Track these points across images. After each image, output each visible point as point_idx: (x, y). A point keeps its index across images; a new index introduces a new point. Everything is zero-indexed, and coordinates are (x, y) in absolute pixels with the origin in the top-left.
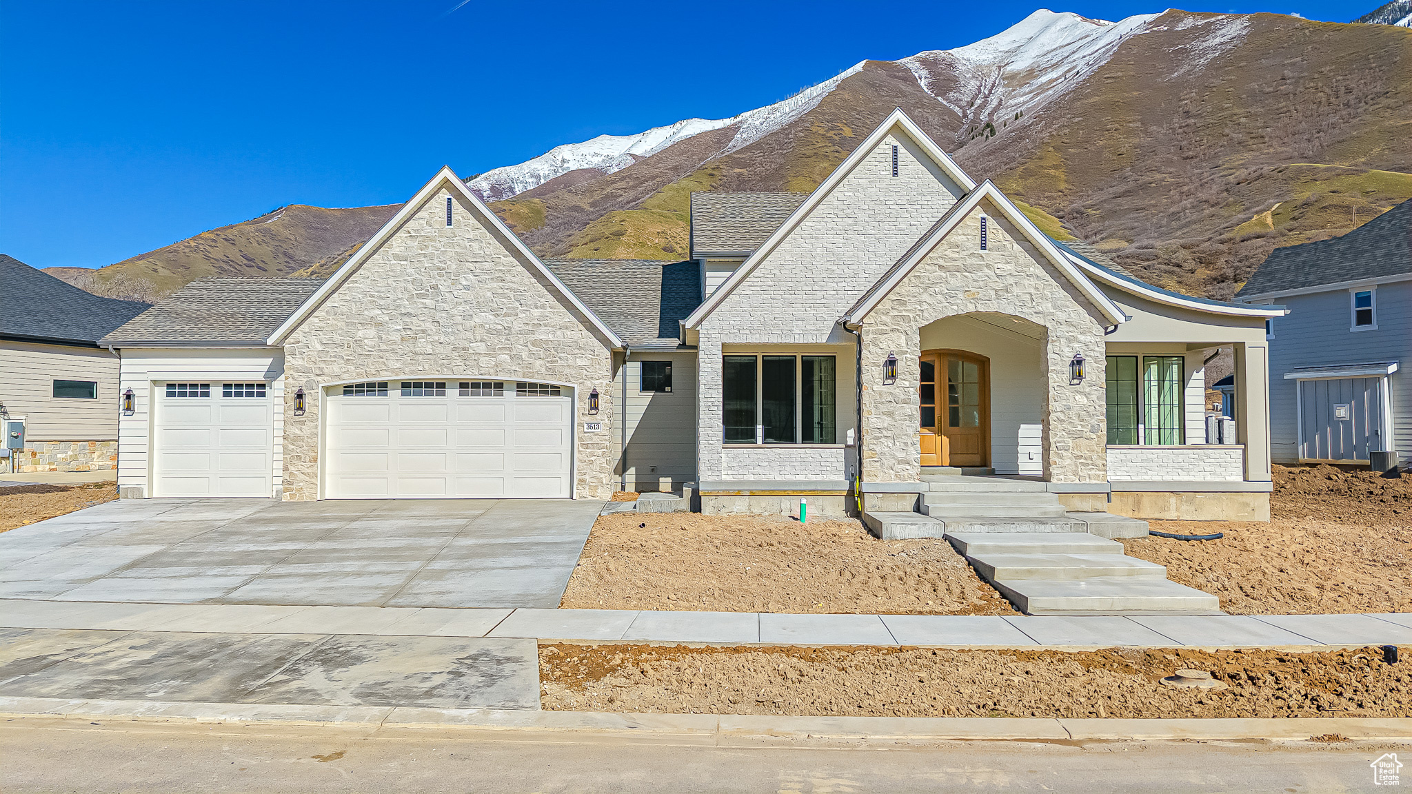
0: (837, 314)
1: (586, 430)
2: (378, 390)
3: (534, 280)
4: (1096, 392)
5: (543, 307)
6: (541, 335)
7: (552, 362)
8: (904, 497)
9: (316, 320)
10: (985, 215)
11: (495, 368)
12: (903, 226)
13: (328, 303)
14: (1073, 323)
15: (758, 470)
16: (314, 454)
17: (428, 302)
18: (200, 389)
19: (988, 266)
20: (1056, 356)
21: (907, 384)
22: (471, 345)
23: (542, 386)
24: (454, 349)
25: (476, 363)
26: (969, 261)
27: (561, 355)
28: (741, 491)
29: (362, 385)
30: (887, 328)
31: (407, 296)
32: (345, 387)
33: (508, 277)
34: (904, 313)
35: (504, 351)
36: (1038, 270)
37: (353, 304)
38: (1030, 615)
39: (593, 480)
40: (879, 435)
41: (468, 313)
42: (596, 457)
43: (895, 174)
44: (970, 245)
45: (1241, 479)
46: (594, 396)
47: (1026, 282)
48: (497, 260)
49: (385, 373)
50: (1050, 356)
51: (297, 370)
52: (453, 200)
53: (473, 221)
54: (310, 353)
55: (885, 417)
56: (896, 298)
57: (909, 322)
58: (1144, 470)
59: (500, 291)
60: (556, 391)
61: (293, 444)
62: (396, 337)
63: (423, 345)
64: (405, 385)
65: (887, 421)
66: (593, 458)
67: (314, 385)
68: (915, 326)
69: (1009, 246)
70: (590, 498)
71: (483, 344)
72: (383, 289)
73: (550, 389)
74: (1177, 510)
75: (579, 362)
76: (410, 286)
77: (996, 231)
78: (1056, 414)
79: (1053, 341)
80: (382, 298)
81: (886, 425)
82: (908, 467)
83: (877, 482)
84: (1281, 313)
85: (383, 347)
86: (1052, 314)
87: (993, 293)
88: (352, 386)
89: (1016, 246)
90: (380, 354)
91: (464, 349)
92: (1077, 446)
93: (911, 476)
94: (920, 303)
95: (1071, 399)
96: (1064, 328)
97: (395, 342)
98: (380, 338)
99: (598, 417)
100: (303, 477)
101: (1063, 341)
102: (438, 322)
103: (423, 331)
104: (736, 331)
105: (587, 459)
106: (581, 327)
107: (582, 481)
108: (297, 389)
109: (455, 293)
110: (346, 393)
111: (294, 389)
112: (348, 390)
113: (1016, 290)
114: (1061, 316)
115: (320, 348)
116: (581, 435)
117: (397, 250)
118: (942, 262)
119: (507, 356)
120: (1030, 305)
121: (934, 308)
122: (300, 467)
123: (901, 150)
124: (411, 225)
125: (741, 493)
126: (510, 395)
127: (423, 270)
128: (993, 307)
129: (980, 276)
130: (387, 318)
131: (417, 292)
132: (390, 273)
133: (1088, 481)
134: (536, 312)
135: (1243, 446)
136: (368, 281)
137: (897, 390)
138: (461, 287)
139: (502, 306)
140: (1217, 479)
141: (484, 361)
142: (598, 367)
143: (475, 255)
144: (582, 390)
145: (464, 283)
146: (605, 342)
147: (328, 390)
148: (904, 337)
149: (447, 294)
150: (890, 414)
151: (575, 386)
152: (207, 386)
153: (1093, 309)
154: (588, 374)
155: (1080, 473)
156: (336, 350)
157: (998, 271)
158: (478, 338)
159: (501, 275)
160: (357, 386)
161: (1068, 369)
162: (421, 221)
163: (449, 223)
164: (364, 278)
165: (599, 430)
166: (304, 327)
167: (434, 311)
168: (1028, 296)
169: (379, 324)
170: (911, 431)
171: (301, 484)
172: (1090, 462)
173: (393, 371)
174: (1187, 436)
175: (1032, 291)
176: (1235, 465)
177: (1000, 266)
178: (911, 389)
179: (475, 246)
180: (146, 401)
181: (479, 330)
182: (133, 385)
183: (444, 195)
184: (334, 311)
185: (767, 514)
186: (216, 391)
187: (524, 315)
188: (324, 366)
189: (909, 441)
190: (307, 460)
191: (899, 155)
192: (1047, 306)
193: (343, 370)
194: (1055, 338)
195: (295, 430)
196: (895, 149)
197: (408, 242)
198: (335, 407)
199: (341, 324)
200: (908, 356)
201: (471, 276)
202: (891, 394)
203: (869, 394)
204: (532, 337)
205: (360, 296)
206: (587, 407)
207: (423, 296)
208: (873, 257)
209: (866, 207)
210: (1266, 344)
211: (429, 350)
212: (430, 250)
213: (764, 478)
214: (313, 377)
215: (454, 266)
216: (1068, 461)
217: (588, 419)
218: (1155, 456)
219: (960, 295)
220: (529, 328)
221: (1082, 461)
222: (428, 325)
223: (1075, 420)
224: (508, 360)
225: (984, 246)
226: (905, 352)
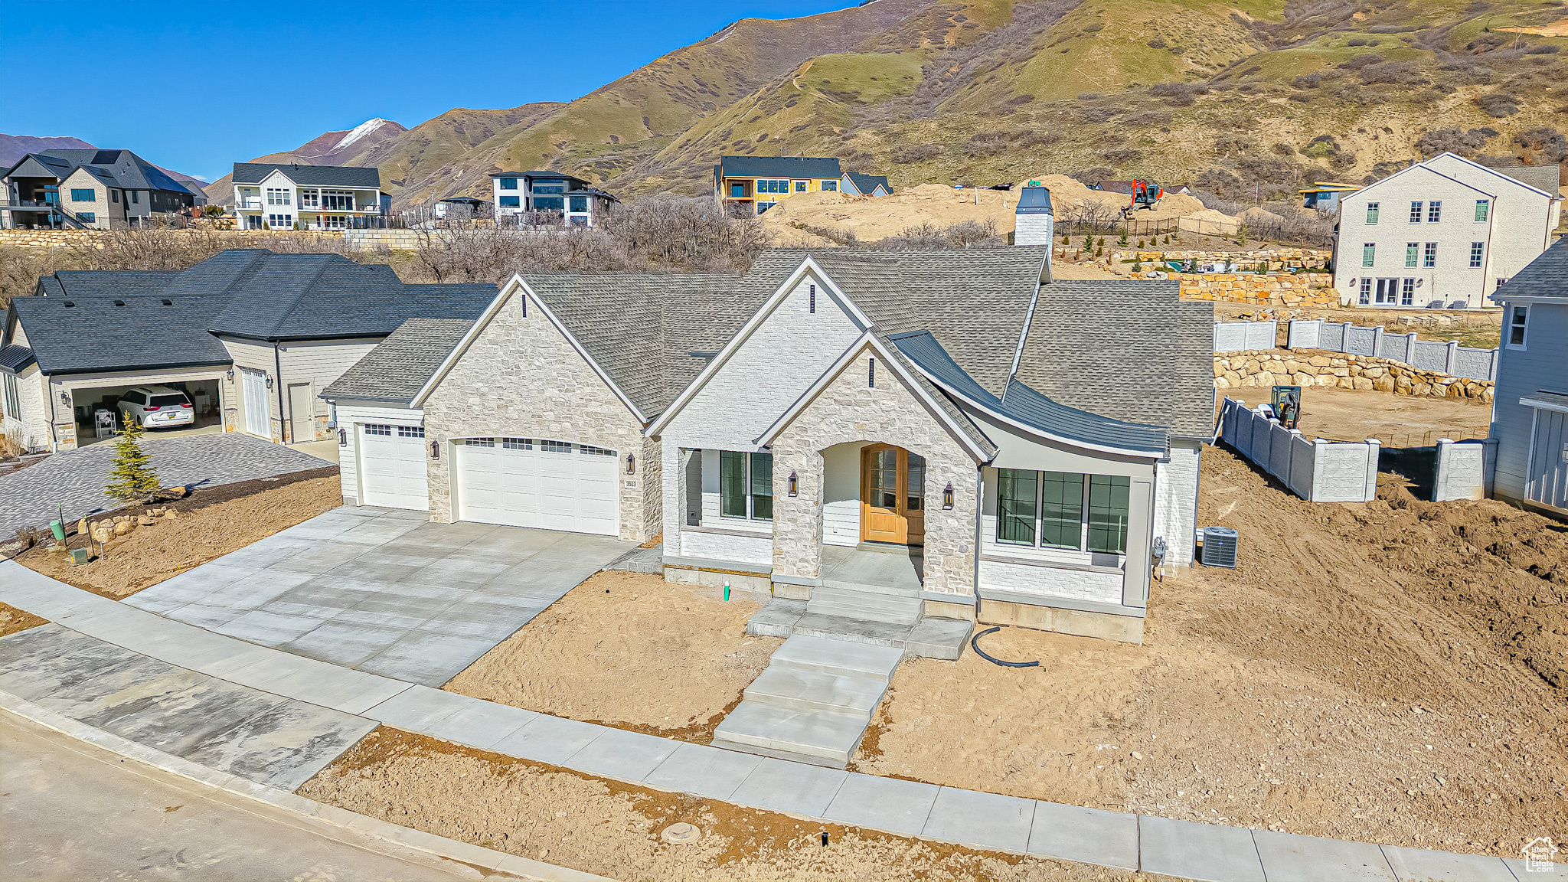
1: (626, 486)
2: (489, 443)
4: (966, 518)
5: (592, 385)
6: (593, 408)
7: (601, 430)
8: (804, 589)
9: (442, 389)
10: (873, 357)
11: (561, 433)
13: (448, 377)
14: (948, 456)
16: (447, 489)
17: (513, 378)
18: (385, 429)
19: (874, 402)
20: (931, 483)
21: (807, 497)
22: (544, 413)
23: (596, 448)
24: (533, 416)
25: (547, 428)
26: (859, 397)
27: (607, 425)
28: (694, 566)
29: (477, 439)
30: (791, 450)
31: (499, 373)
32: (465, 440)
33: (568, 361)
34: (806, 438)
35: (566, 420)
37: (464, 378)
39: (633, 526)
40: (784, 537)
41: (541, 388)
42: (634, 508)
43: (813, 311)
44: (859, 383)
45: (1119, 602)
46: (631, 460)
47: (907, 417)
48: (559, 346)
50: (927, 483)
51: (433, 427)
52: (526, 297)
53: (541, 317)
54: (439, 414)
55: (788, 523)
56: (798, 425)
57: (809, 446)
59: (562, 372)
60: (608, 453)
61: (434, 481)
62: (494, 405)
63: (512, 412)
64: (505, 440)
65: (790, 526)
66: (631, 509)
67: (444, 438)
68: (814, 449)
69: (893, 385)
70: (631, 540)
72: (483, 367)
74: (1053, 623)
75: (620, 432)
76: (500, 365)
77: (882, 374)
78: (930, 534)
79: (930, 471)
80: (484, 374)
81: (789, 530)
82: (807, 565)
83: (783, 574)
85: (486, 412)
86: (929, 446)
87: (879, 425)
88: (470, 440)
89: (899, 385)
90: (485, 417)
91: (540, 416)
92: (947, 562)
93: (809, 573)
94: (819, 431)
95: (944, 522)
96: (940, 459)
97: (493, 409)
98: (483, 405)
99: (635, 476)
100: (441, 505)
101: (938, 471)
102: (521, 395)
103: (512, 401)
104: (688, 438)
105: (628, 509)
107: (625, 526)
108: (433, 441)
109: (531, 372)
110: (467, 444)
111: (431, 440)
112: (467, 442)
113: (898, 424)
114: (937, 449)
115: (445, 410)
116: (624, 490)
117: (490, 337)
118: (837, 397)
119: (568, 424)
120: (910, 438)
121: (829, 434)
122: (439, 497)
123: (816, 289)
124: (498, 316)
125: (694, 568)
126: (576, 452)
127: (509, 353)
128: (878, 437)
129: (868, 410)
130: (487, 390)
131: (506, 370)
132: (487, 355)
133: (955, 593)
134: (588, 390)
135: (1123, 573)
136: (473, 360)
137: (800, 502)
138: (535, 367)
139: (564, 384)
142: (634, 436)
143: (543, 342)
144: (623, 454)
145: (538, 364)
147: (455, 442)
148: (805, 459)
149: (526, 372)
150: (793, 521)
151: (617, 450)
152: (389, 427)
154: (626, 441)
155: (947, 586)
156: (456, 412)
157: (883, 407)
158: (549, 408)
159: (562, 358)
160: (473, 440)
161: (941, 495)
162: (505, 313)
163: (525, 316)
164: (471, 358)
165: (636, 487)
166: (435, 394)
167: (518, 385)
168: (909, 429)
169: (482, 394)
170: (810, 537)
171: (441, 510)
172: (958, 577)
173: (493, 430)
175: (913, 426)
176: (1114, 589)
177: (885, 402)
178: (811, 502)
179: (544, 334)
180: (352, 437)
181: (549, 402)
182: (344, 425)
183: (520, 293)
184: (452, 383)
185: (712, 586)
186: (395, 431)
187: (580, 392)
188: (449, 424)
189: (808, 545)
190: (443, 493)
191: (815, 292)
192: (925, 440)
193: (462, 428)
194: (931, 468)
195: (434, 471)
196: (812, 288)
197: (498, 330)
198: (461, 455)
199: (458, 393)
200: (807, 474)
201: (541, 359)
202: (794, 505)
203: (777, 503)
204: (585, 410)
205: (468, 372)
206: (627, 467)
207: (509, 374)
209: (789, 339)
211: (517, 417)
212: (513, 337)
214: (443, 432)
215: (529, 351)
216: (938, 575)
217: (627, 477)
219: (851, 426)
220: (584, 402)
221: (952, 575)
222: (514, 396)
223: (947, 541)
224: (570, 427)
225: (871, 385)
226: (806, 471)
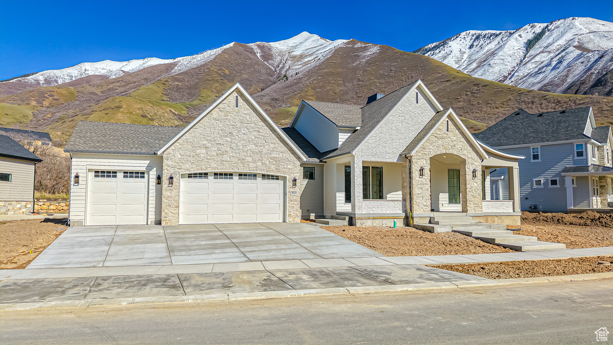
0: (400, 152)
1: (291, 194)
2: (204, 176)
3: (271, 133)
4: (479, 182)
5: (275, 144)
6: (274, 155)
7: (278, 166)
8: (426, 218)
9: (178, 144)
10: (448, 120)
11: (256, 168)
12: (419, 121)
13: (184, 137)
14: (473, 158)
15: (374, 209)
16: (177, 204)
17: (228, 139)
18: (112, 174)
19: (449, 137)
21: (426, 178)
22: (246, 158)
23: (272, 176)
24: (239, 159)
25: (248, 165)
26: (444, 135)
28: (370, 217)
29: (196, 174)
30: (420, 157)
31: (219, 136)
32: (188, 175)
33: (261, 131)
34: (425, 152)
35: (259, 161)
36: (463, 140)
37: (195, 138)
38: (523, 252)
39: (294, 214)
40: (418, 196)
41: (244, 144)
42: (295, 205)
43: (417, 103)
44: (444, 129)
45: (512, 211)
46: (295, 180)
47: (460, 144)
48: (257, 123)
49: (210, 169)
50: (467, 169)
51: (169, 166)
52: (239, 97)
53: (247, 106)
54: (175, 159)
55: (420, 190)
56: (422, 147)
57: (427, 156)
58: (487, 209)
59: (258, 136)
60: (277, 178)
61: (167, 200)
62: (214, 153)
63: (226, 157)
64: (216, 174)
66: (294, 206)
67: (177, 173)
69: (455, 131)
70: (293, 222)
71: (251, 158)
72: (209, 132)
73: (275, 177)
75: (289, 167)
76: (220, 132)
77: (451, 126)
78: (468, 189)
79: (467, 164)
80: (208, 136)
81: (420, 192)
82: (427, 208)
83: (418, 213)
84: (523, 158)
85: (209, 157)
86: (467, 155)
87: (451, 147)
88: (192, 174)
89: (457, 131)
90: (207, 160)
91: (243, 159)
92: (474, 200)
93: (428, 211)
94: (430, 149)
95: (473, 184)
96: (470, 160)
97: (214, 156)
98: (207, 153)
99: (296, 189)
100: (171, 214)
101: (470, 164)
102: (232, 148)
103: (226, 151)
104: (367, 156)
105: (291, 206)
106: (289, 152)
107: (290, 215)
108: (169, 175)
109: (239, 136)
110: (189, 177)
111: (168, 175)
112: (190, 176)
113: (457, 146)
114: (470, 156)
115: (180, 156)
116: (289, 196)
117: (215, 116)
118: (436, 135)
119: (260, 163)
120: (461, 152)
121: (434, 151)
122: (170, 210)
123: (419, 94)
124: (220, 106)
125: (370, 218)
126: (259, 179)
127: (226, 125)
128: (450, 152)
129: (447, 141)
130: (211, 145)
131: (223, 135)
132: (212, 126)
133: (478, 212)
134: (272, 146)
135: (513, 201)
136: (202, 128)
137: (423, 180)
138: (242, 134)
139: (258, 142)
140: (506, 212)
141: (251, 165)
142: (295, 169)
143: (247, 121)
144: (290, 178)
145: (243, 132)
146: (299, 158)
147: (183, 176)
148: (425, 161)
149: (236, 136)
150: (421, 188)
151: (287, 176)
152: (116, 172)
153: (478, 154)
154: (292, 171)
155: (475, 210)
156: (187, 158)
157: (452, 139)
158: (249, 155)
159: (258, 129)
160: (194, 174)
161: (472, 174)
162: (225, 104)
164: (200, 127)
165: (296, 194)
166: (173, 147)
167: (231, 143)
168: (460, 148)
169: (206, 148)
170: (428, 195)
171: (171, 218)
172: (478, 206)
173: (213, 168)
174: (486, 198)
175: (461, 147)
176: (510, 207)
177: (452, 137)
178: (428, 180)
179: (248, 116)
180: (85, 179)
181: (249, 152)
182: (79, 171)
183: (235, 94)
184: (187, 141)
185: (378, 226)
186: (120, 175)
187: (267, 147)
188: (182, 165)
189: (427, 198)
190: (174, 207)
191: (418, 96)
192: (465, 152)
193: (191, 167)
194: (468, 163)
195: (168, 193)
196: (417, 93)
197: (220, 113)
198: (184, 184)
199: (190, 147)
200: (426, 168)
201: (246, 129)
202: (422, 181)
203: (415, 181)
204: (271, 156)
205: (199, 135)
206: (291, 185)
207: (226, 136)
208: (411, 132)
209: (408, 113)
210: (518, 167)
211: (229, 160)
212: (229, 117)
213: (376, 212)
214: (177, 170)
215: (239, 125)
216: (472, 205)
217: (292, 190)
218: (490, 204)
219: (441, 147)
220: (269, 152)
221: (476, 205)
222: (228, 149)
223: (474, 191)
224: (261, 165)
225: (448, 131)
226: (426, 166)
